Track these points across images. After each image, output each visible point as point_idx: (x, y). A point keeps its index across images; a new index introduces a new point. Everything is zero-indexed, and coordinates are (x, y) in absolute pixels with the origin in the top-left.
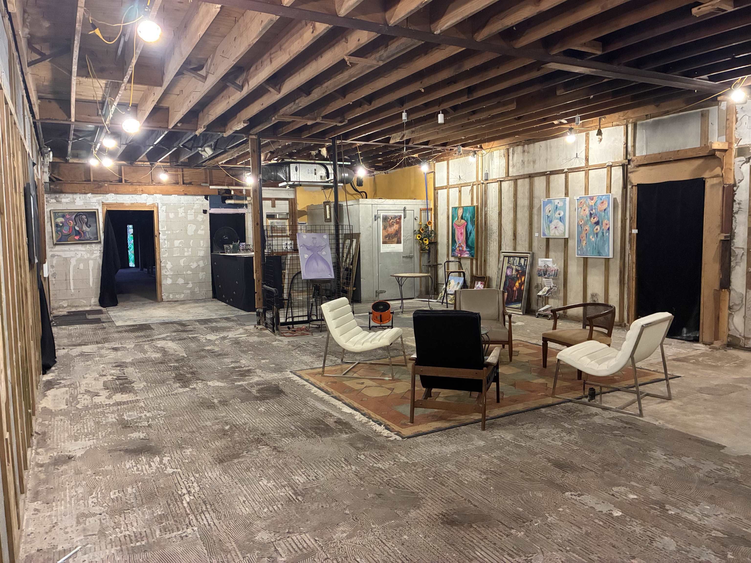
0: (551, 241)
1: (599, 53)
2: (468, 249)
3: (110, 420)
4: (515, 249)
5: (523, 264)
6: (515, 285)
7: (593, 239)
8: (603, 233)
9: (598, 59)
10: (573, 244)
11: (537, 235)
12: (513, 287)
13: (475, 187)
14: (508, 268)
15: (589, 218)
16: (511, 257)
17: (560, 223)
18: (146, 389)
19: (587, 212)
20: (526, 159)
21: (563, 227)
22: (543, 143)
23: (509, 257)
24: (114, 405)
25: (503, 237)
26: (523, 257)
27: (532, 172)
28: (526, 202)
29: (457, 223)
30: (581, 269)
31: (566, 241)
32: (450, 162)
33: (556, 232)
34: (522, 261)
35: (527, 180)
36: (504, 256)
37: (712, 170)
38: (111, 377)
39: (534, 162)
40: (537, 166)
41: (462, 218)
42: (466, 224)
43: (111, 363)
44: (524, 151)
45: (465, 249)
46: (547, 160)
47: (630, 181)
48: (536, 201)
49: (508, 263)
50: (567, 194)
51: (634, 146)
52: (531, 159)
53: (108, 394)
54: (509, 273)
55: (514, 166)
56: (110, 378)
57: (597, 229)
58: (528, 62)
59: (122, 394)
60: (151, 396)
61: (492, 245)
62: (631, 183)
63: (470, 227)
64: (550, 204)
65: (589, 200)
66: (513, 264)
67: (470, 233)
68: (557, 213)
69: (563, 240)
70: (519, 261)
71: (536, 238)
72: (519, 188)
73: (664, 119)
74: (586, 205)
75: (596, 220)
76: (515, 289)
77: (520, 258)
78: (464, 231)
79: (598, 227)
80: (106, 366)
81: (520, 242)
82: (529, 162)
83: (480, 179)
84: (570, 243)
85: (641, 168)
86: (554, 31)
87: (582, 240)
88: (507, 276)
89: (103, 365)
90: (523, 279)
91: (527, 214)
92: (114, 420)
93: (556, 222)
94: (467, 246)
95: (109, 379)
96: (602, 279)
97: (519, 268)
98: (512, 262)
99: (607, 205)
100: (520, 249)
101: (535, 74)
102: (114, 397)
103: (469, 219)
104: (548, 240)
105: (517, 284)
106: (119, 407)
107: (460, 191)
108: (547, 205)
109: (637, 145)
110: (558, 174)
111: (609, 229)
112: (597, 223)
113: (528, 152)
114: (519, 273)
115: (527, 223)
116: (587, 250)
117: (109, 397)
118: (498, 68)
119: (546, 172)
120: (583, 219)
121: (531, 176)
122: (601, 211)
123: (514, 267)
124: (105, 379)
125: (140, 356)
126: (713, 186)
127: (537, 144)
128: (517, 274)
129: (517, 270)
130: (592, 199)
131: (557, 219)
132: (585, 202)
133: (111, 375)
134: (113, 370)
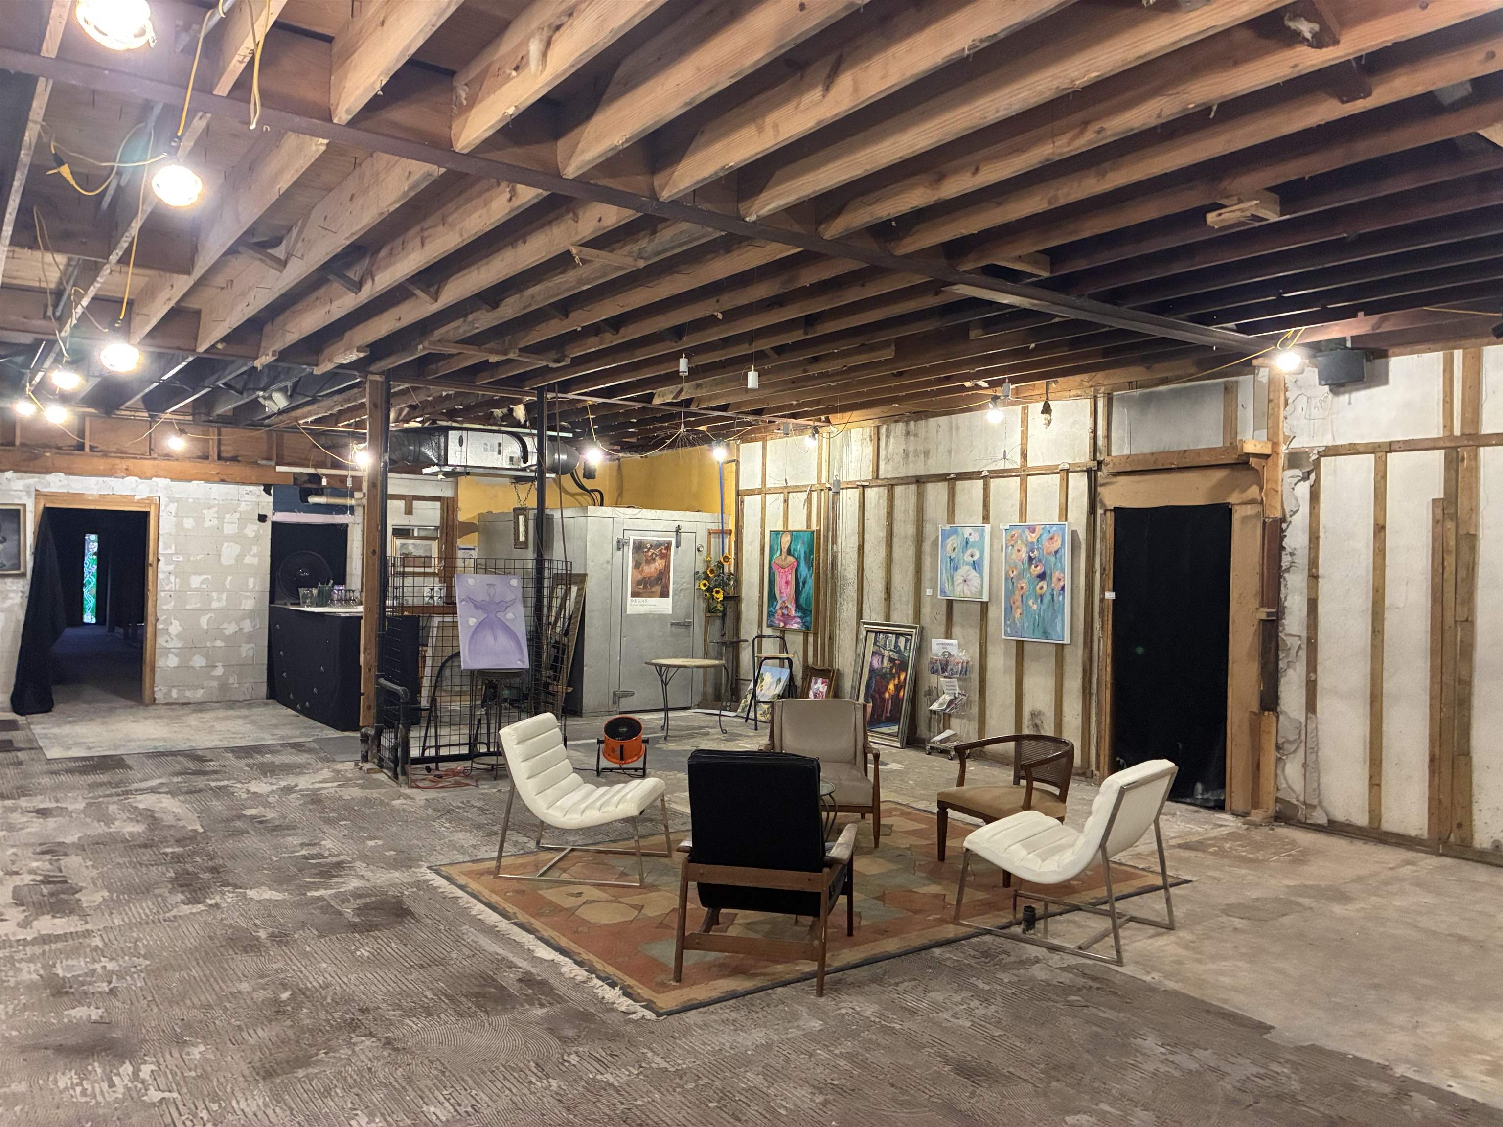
0: (956, 607)
1: (1045, 274)
2: (800, 614)
3: (25, 976)
4: (888, 616)
5: (902, 648)
6: (886, 689)
7: (1035, 607)
8: (1053, 595)
9: (1043, 284)
10: (996, 613)
11: (929, 592)
12: (884, 693)
13: (814, 494)
14: (874, 653)
15: (1026, 566)
16: (880, 632)
17: (974, 573)
18: (109, 907)
19: (1024, 555)
20: (911, 449)
21: (979, 581)
22: (943, 420)
23: (877, 633)
24: (35, 942)
25: (865, 593)
26: (902, 635)
27: (922, 472)
28: (911, 530)
29: (779, 562)
30: (1013, 663)
31: (984, 606)
32: (769, 443)
33: (966, 591)
34: (902, 640)
35: (913, 488)
36: (868, 631)
37: (1244, 490)
38: (32, 877)
39: (927, 454)
40: (931, 461)
41: (789, 552)
42: (796, 564)
43: (32, 845)
44: (908, 433)
45: (793, 613)
46: (950, 452)
47: (1101, 501)
48: (928, 529)
49: (875, 644)
50: (986, 518)
51: (1108, 437)
52: (921, 448)
53: (22, 916)
54: (876, 664)
55: (888, 460)
56: (28, 879)
57: (1041, 588)
58: (918, 279)
59: (54, 917)
60: (118, 922)
61: (845, 607)
62: (1103, 505)
63: (804, 571)
64: (954, 536)
65: (1027, 532)
66: (884, 647)
67: (804, 583)
68: (969, 552)
69: (979, 607)
70: (896, 642)
71: (928, 599)
72: (898, 502)
73: (1160, 392)
74: (1022, 542)
75: (1039, 570)
76: (887, 695)
77: (898, 635)
78: (791, 578)
79: (1043, 584)
80: (20, 853)
81: (898, 605)
82: (916, 455)
83: (824, 480)
84: (993, 612)
85: (1120, 479)
86: (965, 232)
87: (1014, 607)
88: (872, 670)
89: (14, 850)
90: (902, 677)
91: (911, 552)
92: (35, 977)
93: (965, 570)
94: (798, 607)
95: (26, 882)
96: (1051, 683)
97: (896, 656)
98: (881, 643)
99: (1060, 542)
100: (896, 618)
101: (930, 301)
102: (35, 923)
103: (803, 556)
104: (950, 603)
105: (891, 687)
106: (47, 948)
107: (786, 501)
108: (949, 537)
109: (1114, 435)
110: (970, 479)
111: (1063, 588)
112: (1042, 576)
113: (916, 435)
114: (895, 664)
115: (911, 569)
116: (1023, 626)
117: (25, 924)
118: (863, 285)
119: (949, 474)
120: (1016, 567)
121: (920, 481)
122: (1049, 554)
123: (886, 653)
124: (17, 881)
125: (99, 828)
126: (1245, 519)
127: (933, 421)
128: (891, 668)
129: (891, 660)
130: (1033, 531)
131: (968, 564)
132: (1020, 536)
133: (32, 872)
134: (37, 861)
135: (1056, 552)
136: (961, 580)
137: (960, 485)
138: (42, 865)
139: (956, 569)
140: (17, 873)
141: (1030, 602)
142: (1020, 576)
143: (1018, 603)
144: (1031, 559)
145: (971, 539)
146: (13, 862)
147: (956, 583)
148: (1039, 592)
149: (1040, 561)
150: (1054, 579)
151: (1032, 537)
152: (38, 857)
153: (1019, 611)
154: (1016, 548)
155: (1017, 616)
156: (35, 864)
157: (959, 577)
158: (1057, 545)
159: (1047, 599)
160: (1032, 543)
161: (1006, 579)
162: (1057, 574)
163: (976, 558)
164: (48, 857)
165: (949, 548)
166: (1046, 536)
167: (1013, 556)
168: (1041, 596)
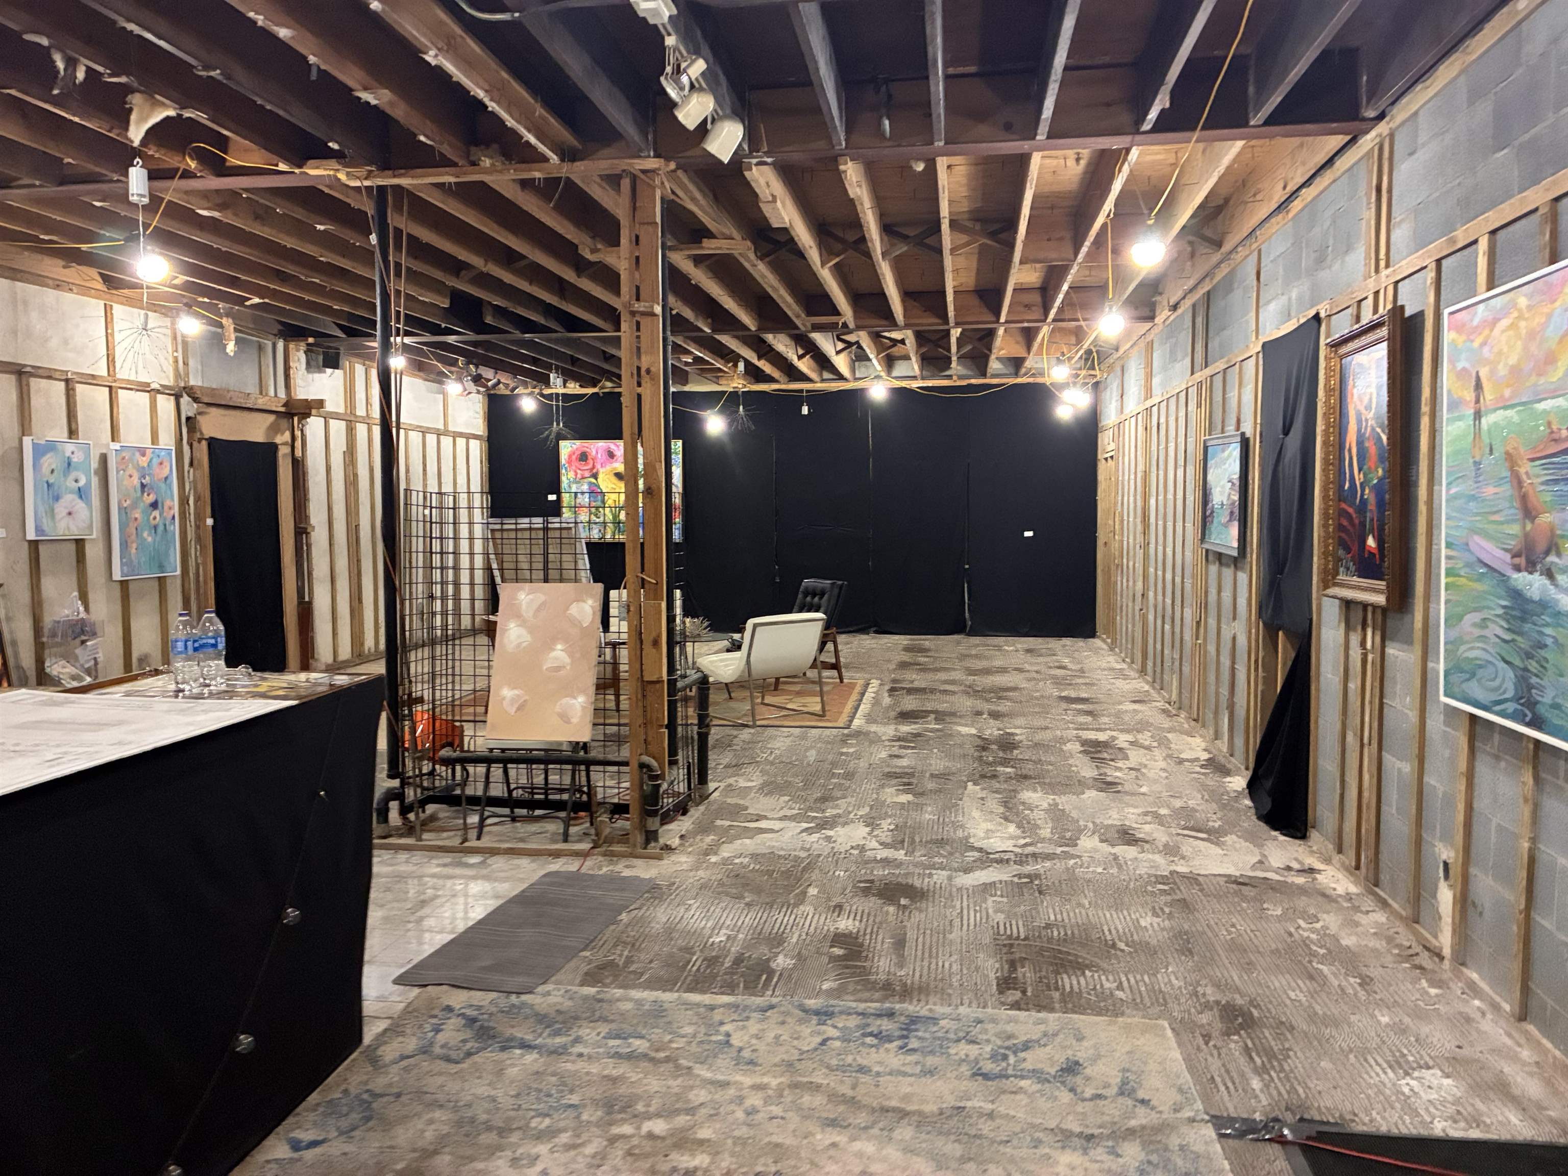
0: (42, 548)
7: (149, 539)
8: (165, 525)
15: (139, 493)
17: (79, 504)
19: (136, 481)
21: (87, 513)
30: (118, 608)
31: (80, 544)
33: (67, 525)
37: (282, 434)
50: (72, 433)
51: (186, 364)
57: (155, 518)
64: (52, 454)
65: (137, 454)
68: (72, 476)
74: (134, 467)
75: (151, 498)
79: (156, 513)
87: (129, 541)
93: (68, 500)
99: (168, 468)
108: (44, 454)
110: (47, 377)
111: (174, 517)
112: (154, 505)
116: (139, 563)
120: (128, 495)
122: (159, 481)
126: (285, 455)
130: (144, 455)
131: (71, 492)
132: (131, 460)
133: (1119, 769)
134: (1117, 777)
135: (166, 478)
136: (64, 512)
137: (33, 381)
138: (1113, 774)
139: (57, 498)
140: (1131, 769)
141: (145, 534)
142: (134, 505)
143: (134, 537)
144: (143, 486)
145: (75, 459)
146: (1137, 778)
147: (58, 517)
148: (153, 522)
149: (152, 488)
150: (166, 508)
151: (143, 461)
152: (1117, 780)
153: (134, 546)
154: (128, 473)
155: (133, 551)
156: (1118, 774)
157: (60, 509)
158: (166, 472)
159: (161, 528)
160: (143, 468)
161: (119, 508)
162: (168, 503)
163: (82, 483)
164: (1109, 779)
165: (46, 470)
166: (156, 461)
167: (125, 483)
168: (155, 527)
